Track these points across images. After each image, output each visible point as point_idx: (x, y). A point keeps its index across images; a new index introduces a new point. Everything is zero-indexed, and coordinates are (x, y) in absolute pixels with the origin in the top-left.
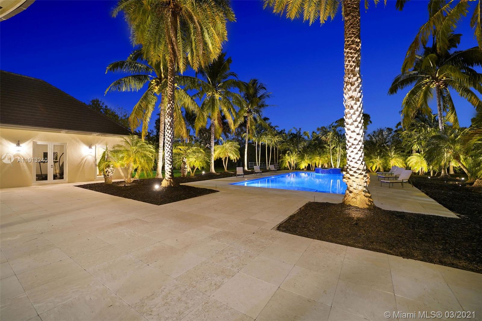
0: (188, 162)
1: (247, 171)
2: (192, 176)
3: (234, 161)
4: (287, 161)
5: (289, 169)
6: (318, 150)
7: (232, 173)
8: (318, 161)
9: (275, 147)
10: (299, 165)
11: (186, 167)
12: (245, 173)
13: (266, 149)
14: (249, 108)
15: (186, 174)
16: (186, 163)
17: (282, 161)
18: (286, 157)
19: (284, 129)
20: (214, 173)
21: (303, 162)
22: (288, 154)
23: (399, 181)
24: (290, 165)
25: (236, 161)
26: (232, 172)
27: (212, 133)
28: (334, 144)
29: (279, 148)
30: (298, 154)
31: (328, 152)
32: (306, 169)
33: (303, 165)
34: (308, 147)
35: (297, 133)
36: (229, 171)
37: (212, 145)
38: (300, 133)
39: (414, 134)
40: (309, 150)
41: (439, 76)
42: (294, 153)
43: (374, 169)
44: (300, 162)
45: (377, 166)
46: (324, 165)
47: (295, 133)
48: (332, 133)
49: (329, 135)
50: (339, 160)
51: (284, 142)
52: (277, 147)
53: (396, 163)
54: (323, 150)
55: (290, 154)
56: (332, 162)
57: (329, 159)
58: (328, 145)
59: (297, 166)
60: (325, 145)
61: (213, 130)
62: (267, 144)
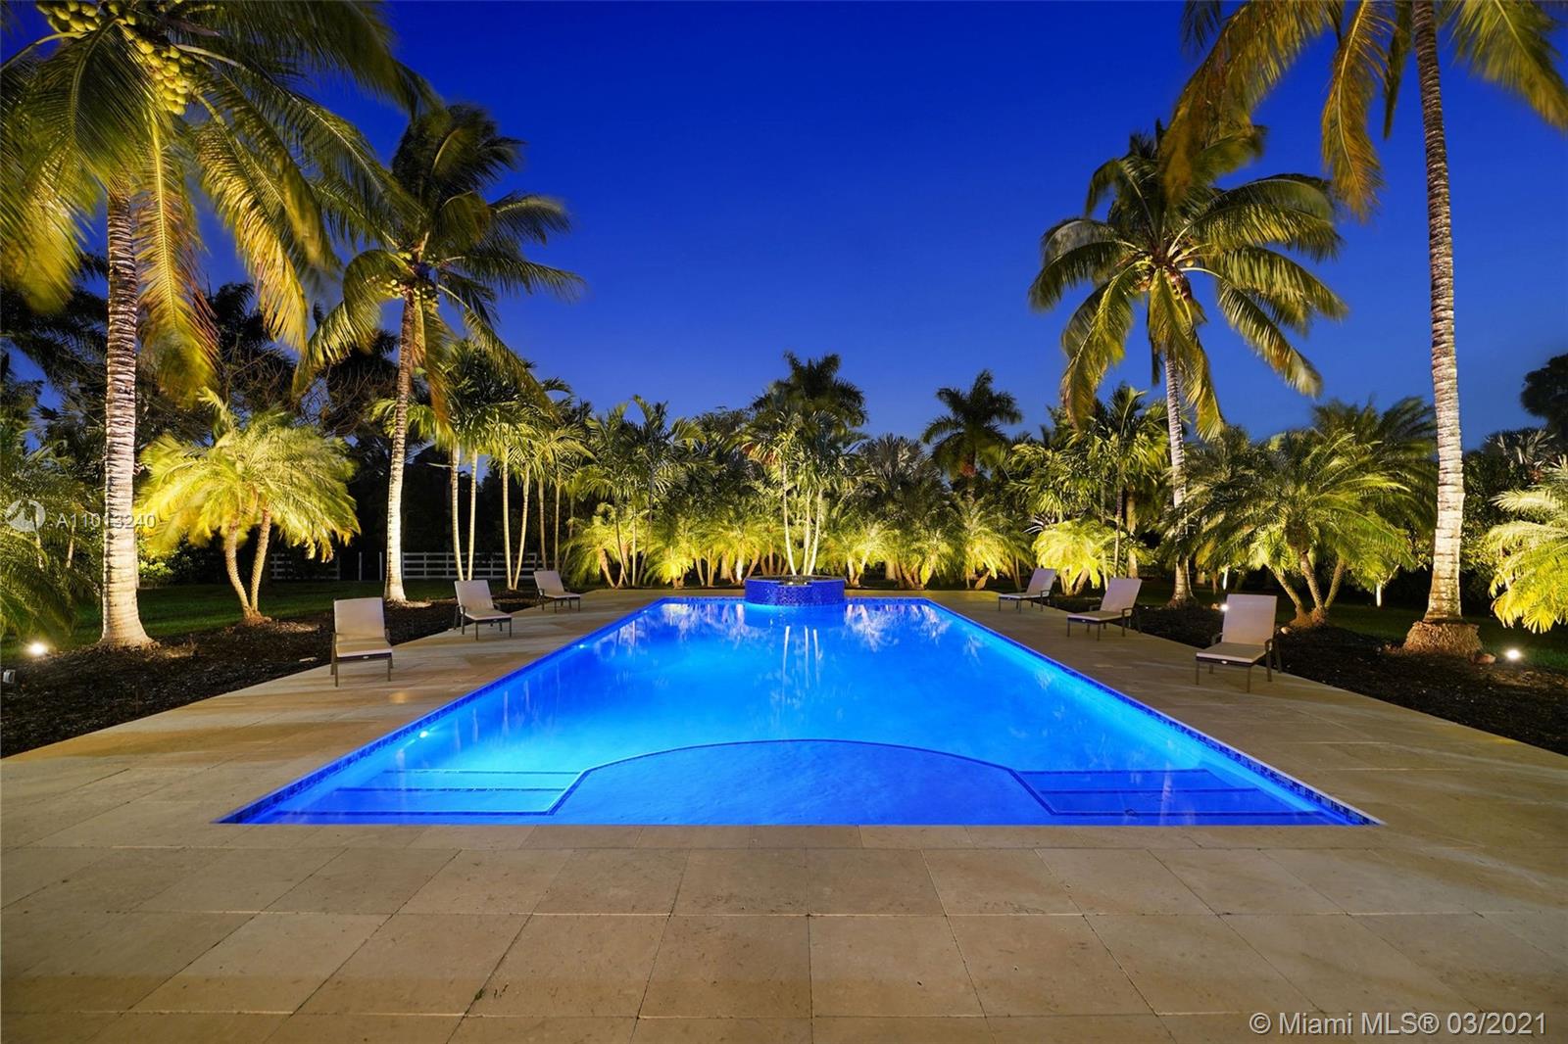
1: (405, 609)
3: (319, 554)
4: (599, 549)
5: (608, 586)
6: (732, 503)
7: (301, 628)
8: (734, 549)
9: (545, 485)
10: (653, 564)
12: (402, 626)
17: (575, 549)
18: (597, 531)
19: (587, 405)
20: (140, 652)
21: (671, 551)
22: (605, 515)
24: (615, 567)
25: (328, 553)
26: (300, 619)
27: (118, 347)
28: (794, 479)
29: (563, 488)
30: (646, 517)
31: (770, 509)
32: (681, 582)
33: (673, 567)
34: (690, 491)
35: (649, 425)
36: (274, 619)
37: (114, 435)
38: (660, 427)
39: (1058, 457)
40: (695, 502)
41: (1178, 253)
42: (629, 511)
43: (926, 575)
44: (657, 552)
45: (934, 565)
46: (755, 562)
47: (640, 422)
48: (792, 435)
49: (782, 441)
50: (816, 542)
51: (588, 461)
52: (553, 486)
53: (987, 553)
54: (747, 501)
55: (613, 515)
56: (789, 551)
57: (774, 538)
58: (768, 483)
59: (645, 571)
60: (758, 485)
61: (127, 327)
62: (509, 466)
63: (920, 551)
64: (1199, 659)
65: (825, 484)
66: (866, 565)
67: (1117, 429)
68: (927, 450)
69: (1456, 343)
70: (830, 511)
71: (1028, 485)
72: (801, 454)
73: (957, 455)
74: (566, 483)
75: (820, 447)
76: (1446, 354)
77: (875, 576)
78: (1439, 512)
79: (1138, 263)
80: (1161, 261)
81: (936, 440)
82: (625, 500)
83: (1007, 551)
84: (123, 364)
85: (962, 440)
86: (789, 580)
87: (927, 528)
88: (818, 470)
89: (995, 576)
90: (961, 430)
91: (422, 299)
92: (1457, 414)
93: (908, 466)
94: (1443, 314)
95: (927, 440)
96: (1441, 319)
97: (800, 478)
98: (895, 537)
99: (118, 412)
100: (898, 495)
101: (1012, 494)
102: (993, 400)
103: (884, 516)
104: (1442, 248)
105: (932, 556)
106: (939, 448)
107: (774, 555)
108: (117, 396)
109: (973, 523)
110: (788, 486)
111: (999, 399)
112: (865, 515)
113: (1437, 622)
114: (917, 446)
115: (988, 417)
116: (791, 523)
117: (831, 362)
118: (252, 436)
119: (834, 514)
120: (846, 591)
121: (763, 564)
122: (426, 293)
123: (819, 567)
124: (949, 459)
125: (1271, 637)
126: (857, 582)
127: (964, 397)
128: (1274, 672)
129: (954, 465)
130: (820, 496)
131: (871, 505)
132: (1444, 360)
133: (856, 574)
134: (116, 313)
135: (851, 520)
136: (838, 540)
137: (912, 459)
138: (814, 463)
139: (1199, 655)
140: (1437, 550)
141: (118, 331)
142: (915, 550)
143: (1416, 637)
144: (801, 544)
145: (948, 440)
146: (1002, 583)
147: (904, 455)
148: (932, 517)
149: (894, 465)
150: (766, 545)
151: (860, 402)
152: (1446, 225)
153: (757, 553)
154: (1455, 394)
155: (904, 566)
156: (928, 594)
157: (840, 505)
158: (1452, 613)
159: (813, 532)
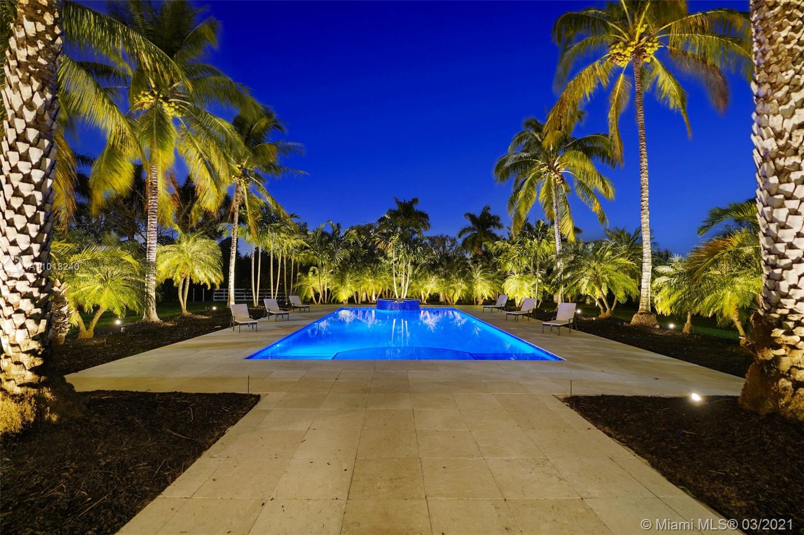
0: (72, 294)
2: (88, 340)
4: (310, 287)
5: (314, 303)
6: (370, 267)
8: (371, 287)
9: (287, 259)
10: (335, 294)
11: (64, 310)
13: (270, 262)
14: (242, 166)
15: (64, 335)
16: (63, 298)
17: (300, 287)
18: (310, 279)
19: (306, 223)
20: (157, 324)
21: (343, 288)
22: (314, 272)
23: (559, 322)
24: (317, 295)
27: (152, 212)
28: (398, 257)
29: (295, 260)
30: (332, 273)
31: (387, 269)
32: (347, 302)
33: (344, 295)
34: (351, 261)
35: (334, 233)
36: (193, 314)
37: (150, 244)
38: (339, 234)
39: (513, 247)
40: (353, 266)
41: (558, 165)
42: (324, 270)
43: (456, 299)
44: (336, 288)
45: (459, 294)
46: (380, 293)
47: (330, 231)
48: (397, 237)
49: (392, 239)
50: (407, 284)
51: (306, 248)
52: (290, 259)
53: (483, 289)
54: (377, 266)
55: (317, 272)
56: (395, 288)
57: (389, 283)
58: (386, 258)
59: (331, 297)
60: (381, 258)
61: (155, 204)
62: (273, 251)
63: (454, 289)
64: (544, 325)
65: (412, 258)
66: (430, 295)
67: (537, 236)
68: (460, 241)
69: (649, 210)
70: (414, 270)
71: (501, 259)
72: (401, 246)
73: (473, 244)
74: (297, 258)
75: (409, 242)
76: (645, 214)
77: (434, 299)
78: (643, 273)
79: (541, 169)
80: (551, 168)
81: (464, 236)
82: (322, 265)
83: (492, 288)
84: (154, 218)
85: (476, 237)
86: (395, 300)
87: (457, 278)
88: (408, 253)
89: (487, 299)
90: (476, 232)
91: (245, 183)
92: (649, 236)
93: (451, 249)
94: (644, 199)
95: (459, 236)
96: (643, 201)
97: (401, 256)
98: (442, 282)
99: (152, 235)
100: (444, 263)
101: (495, 263)
102: (491, 218)
103: (438, 273)
104: (644, 174)
105: (458, 290)
106: (465, 241)
107: (388, 290)
108: (152, 229)
109: (478, 275)
110: (395, 259)
111: (494, 217)
112: (429, 272)
113: (641, 314)
114: (455, 240)
115: (488, 226)
116: (396, 276)
117: (415, 201)
118: (191, 242)
119: (415, 272)
120: (420, 305)
121: (383, 294)
122: (246, 180)
123: (409, 295)
124: (470, 245)
125: (573, 317)
126: (425, 302)
127: (477, 217)
128: (572, 330)
129: (472, 248)
130: (409, 264)
131: (433, 268)
132: (644, 216)
133: (425, 298)
134: (152, 199)
135: (423, 274)
136: (417, 283)
137: (452, 245)
138: (407, 249)
139: (544, 323)
140: (642, 287)
141: (152, 206)
142: (451, 288)
143: (635, 320)
144: (400, 285)
145: (469, 237)
146: (489, 302)
147: (448, 244)
148: (459, 273)
149: (444, 248)
150: (385, 285)
151: (428, 219)
152: (646, 166)
153: (381, 289)
154: (648, 229)
155: (446, 294)
156: (457, 307)
157: (418, 268)
158: (647, 310)
159: (406, 280)
